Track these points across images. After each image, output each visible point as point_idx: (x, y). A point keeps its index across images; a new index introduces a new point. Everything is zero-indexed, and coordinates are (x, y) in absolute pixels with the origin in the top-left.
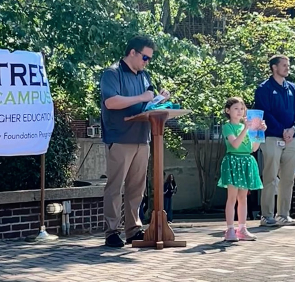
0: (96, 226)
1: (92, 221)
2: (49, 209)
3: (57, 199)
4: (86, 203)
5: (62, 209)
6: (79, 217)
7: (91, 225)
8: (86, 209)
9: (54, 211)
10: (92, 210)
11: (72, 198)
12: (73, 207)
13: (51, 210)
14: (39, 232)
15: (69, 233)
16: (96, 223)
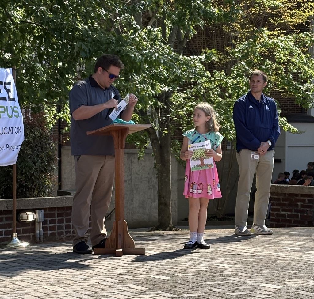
0: (70, 233)
1: (66, 229)
2: (22, 217)
3: (30, 208)
4: (60, 212)
5: (35, 218)
6: (52, 225)
7: (64, 233)
8: (60, 218)
9: (27, 219)
10: (66, 219)
11: (45, 207)
12: (46, 215)
13: (24, 218)
14: (11, 239)
15: (42, 240)
16: (70, 231)
